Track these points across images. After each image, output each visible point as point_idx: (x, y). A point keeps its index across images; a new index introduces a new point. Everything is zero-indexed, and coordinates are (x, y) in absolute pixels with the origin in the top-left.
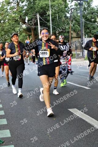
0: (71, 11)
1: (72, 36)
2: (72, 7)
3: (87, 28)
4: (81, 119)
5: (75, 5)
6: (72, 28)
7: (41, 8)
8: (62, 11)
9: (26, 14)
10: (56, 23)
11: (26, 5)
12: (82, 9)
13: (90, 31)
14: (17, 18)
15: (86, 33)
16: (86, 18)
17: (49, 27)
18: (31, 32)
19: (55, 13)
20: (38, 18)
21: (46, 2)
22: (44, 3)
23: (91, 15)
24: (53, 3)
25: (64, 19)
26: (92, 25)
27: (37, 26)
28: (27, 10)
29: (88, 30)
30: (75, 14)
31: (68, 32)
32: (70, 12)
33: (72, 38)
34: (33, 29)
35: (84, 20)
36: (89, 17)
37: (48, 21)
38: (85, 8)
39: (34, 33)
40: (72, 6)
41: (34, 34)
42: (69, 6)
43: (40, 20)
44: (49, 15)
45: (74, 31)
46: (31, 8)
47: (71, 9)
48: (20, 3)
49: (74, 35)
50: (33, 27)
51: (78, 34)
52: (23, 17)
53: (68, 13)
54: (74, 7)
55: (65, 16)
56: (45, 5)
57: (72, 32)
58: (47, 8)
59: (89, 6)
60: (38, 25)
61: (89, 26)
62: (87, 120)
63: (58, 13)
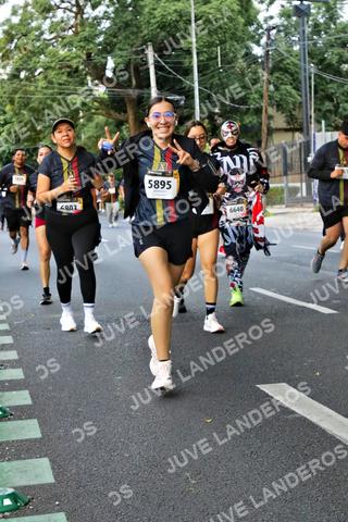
0: (269, 38)
1: (273, 125)
2: (271, 23)
3: (323, 96)
4: (303, 420)
5: (282, 15)
6: (270, 98)
7: (163, 26)
8: (234, 37)
9: (108, 48)
10: (216, 81)
11: (106, 16)
12: (308, 30)
13: (337, 106)
14: (74, 63)
15: (323, 115)
16: (322, 61)
17: (189, 95)
18: (125, 112)
19: (211, 45)
20: (151, 61)
21: (179, 6)
22: (172, 7)
23: (341, 50)
24: (204, 8)
25: (241, 63)
26: (342, 85)
27: (146, 91)
28: (112, 34)
29: (328, 105)
30: (282, 47)
31: (258, 111)
32: (264, 41)
33: (270, 131)
34: (132, 101)
35: (312, 68)
36: (331, 56)
37: (187, 72)
38: (316, 25)
39: (135, 114)
40: (271, 18)
41: (136, 119)
42: (261, 17)
43: (158, 67)
44: (189, 52)
45: (279, 107)
46: (127, 25)
47: (269, 30)
48: (88, 9)
49: (280, 121)
50: (133, 93)
51: (291, 118)
52: (97, 59)
53: (258, 43)
54: (277, 21)
55: (248, 55)
56: (175, 17)
57: (272, 111)
58: (181, 25)
59: (332, 18)
60: (149, 86)
61: (332, 88)
62: (324, 425)
63: (222, 42)
